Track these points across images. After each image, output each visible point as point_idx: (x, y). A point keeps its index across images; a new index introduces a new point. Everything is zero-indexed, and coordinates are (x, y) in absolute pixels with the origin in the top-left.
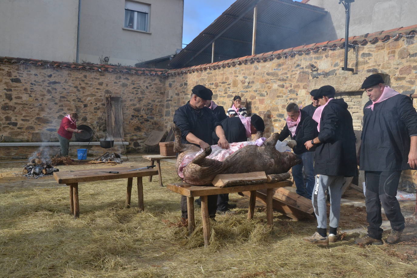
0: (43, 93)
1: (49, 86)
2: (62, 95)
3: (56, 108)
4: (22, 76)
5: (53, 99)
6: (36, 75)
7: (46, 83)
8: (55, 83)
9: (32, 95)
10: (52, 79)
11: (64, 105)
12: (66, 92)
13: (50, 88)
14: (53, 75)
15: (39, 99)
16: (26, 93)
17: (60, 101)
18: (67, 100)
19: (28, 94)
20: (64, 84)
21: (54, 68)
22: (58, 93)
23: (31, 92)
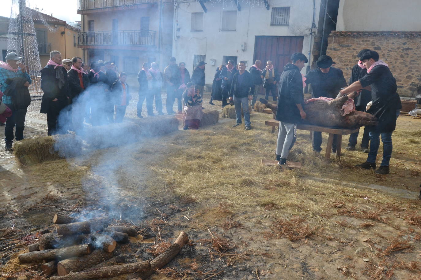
0: (397, 58)
1: (402, 52)
2: (412, 59)
3: (406, 69)
4: (382, 45)
5: (403, 63)
6: (393, 43)
7: (400, 50)
8: (408, 49)
9: (388, 59)
10: (406, 46)
11: (413, 67)
12: (417, 56)
13: (403, 54)
14: (408, 43)
15: (393, 62)
16: (384, 58)
17: (410, 64)
18: (416, 64)
19: (385, 58)
20: (416, 50)
21: (408, 37)
22: (409, 58)
23: (388, 56)
